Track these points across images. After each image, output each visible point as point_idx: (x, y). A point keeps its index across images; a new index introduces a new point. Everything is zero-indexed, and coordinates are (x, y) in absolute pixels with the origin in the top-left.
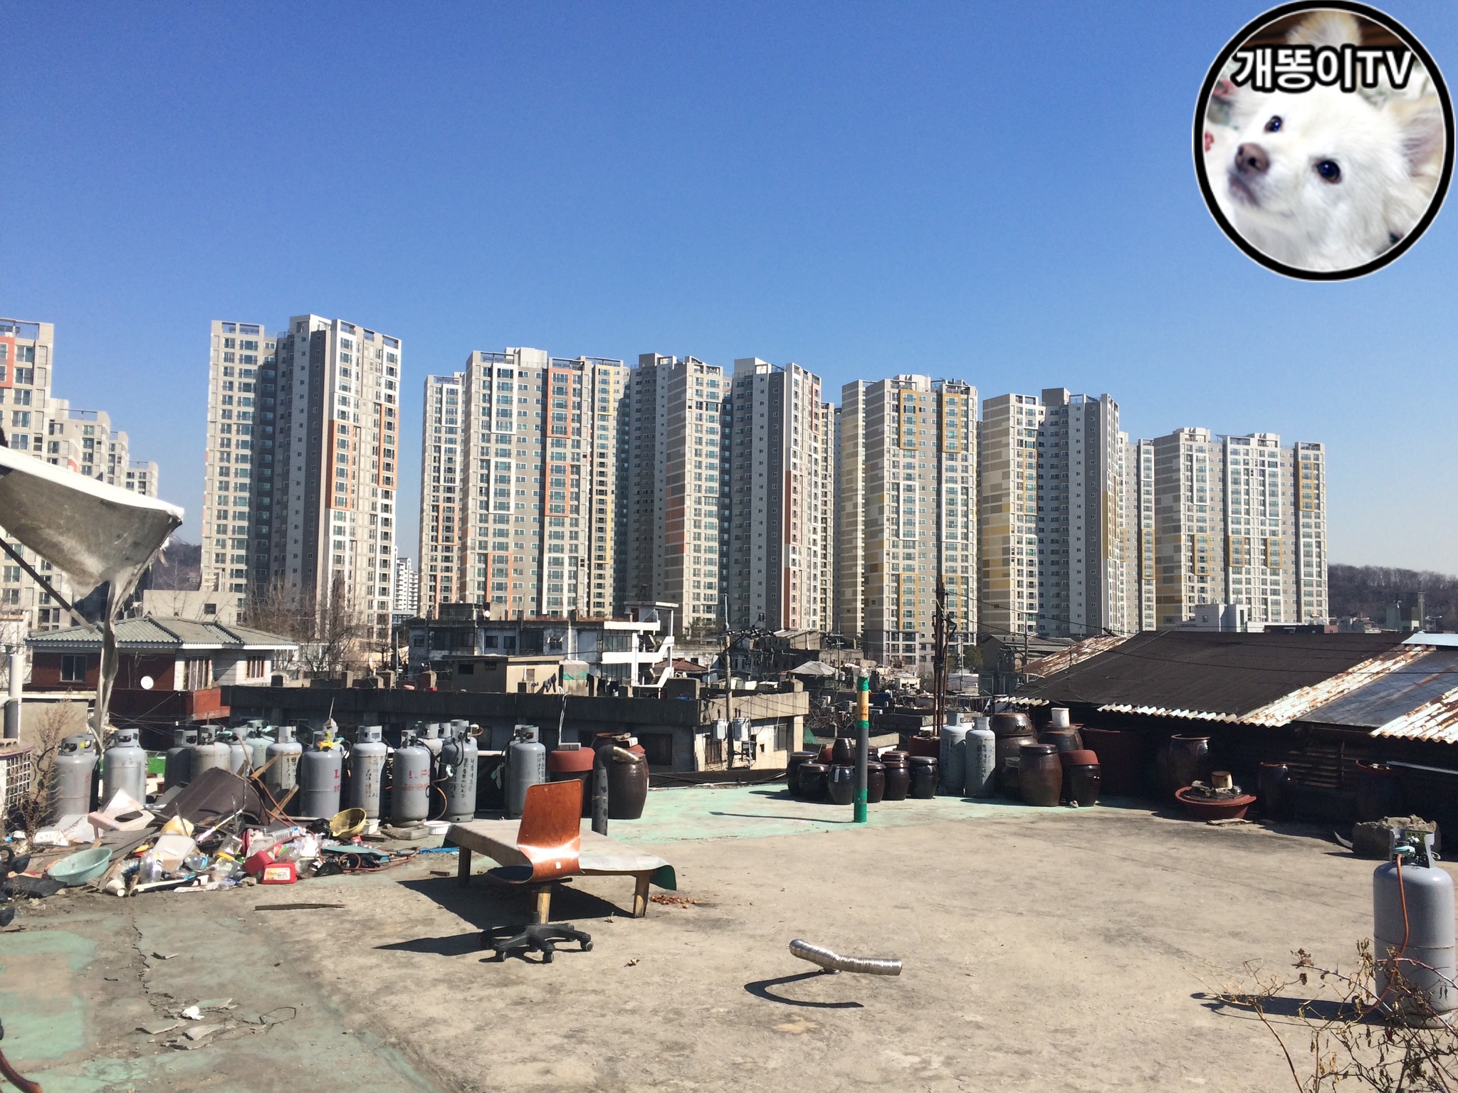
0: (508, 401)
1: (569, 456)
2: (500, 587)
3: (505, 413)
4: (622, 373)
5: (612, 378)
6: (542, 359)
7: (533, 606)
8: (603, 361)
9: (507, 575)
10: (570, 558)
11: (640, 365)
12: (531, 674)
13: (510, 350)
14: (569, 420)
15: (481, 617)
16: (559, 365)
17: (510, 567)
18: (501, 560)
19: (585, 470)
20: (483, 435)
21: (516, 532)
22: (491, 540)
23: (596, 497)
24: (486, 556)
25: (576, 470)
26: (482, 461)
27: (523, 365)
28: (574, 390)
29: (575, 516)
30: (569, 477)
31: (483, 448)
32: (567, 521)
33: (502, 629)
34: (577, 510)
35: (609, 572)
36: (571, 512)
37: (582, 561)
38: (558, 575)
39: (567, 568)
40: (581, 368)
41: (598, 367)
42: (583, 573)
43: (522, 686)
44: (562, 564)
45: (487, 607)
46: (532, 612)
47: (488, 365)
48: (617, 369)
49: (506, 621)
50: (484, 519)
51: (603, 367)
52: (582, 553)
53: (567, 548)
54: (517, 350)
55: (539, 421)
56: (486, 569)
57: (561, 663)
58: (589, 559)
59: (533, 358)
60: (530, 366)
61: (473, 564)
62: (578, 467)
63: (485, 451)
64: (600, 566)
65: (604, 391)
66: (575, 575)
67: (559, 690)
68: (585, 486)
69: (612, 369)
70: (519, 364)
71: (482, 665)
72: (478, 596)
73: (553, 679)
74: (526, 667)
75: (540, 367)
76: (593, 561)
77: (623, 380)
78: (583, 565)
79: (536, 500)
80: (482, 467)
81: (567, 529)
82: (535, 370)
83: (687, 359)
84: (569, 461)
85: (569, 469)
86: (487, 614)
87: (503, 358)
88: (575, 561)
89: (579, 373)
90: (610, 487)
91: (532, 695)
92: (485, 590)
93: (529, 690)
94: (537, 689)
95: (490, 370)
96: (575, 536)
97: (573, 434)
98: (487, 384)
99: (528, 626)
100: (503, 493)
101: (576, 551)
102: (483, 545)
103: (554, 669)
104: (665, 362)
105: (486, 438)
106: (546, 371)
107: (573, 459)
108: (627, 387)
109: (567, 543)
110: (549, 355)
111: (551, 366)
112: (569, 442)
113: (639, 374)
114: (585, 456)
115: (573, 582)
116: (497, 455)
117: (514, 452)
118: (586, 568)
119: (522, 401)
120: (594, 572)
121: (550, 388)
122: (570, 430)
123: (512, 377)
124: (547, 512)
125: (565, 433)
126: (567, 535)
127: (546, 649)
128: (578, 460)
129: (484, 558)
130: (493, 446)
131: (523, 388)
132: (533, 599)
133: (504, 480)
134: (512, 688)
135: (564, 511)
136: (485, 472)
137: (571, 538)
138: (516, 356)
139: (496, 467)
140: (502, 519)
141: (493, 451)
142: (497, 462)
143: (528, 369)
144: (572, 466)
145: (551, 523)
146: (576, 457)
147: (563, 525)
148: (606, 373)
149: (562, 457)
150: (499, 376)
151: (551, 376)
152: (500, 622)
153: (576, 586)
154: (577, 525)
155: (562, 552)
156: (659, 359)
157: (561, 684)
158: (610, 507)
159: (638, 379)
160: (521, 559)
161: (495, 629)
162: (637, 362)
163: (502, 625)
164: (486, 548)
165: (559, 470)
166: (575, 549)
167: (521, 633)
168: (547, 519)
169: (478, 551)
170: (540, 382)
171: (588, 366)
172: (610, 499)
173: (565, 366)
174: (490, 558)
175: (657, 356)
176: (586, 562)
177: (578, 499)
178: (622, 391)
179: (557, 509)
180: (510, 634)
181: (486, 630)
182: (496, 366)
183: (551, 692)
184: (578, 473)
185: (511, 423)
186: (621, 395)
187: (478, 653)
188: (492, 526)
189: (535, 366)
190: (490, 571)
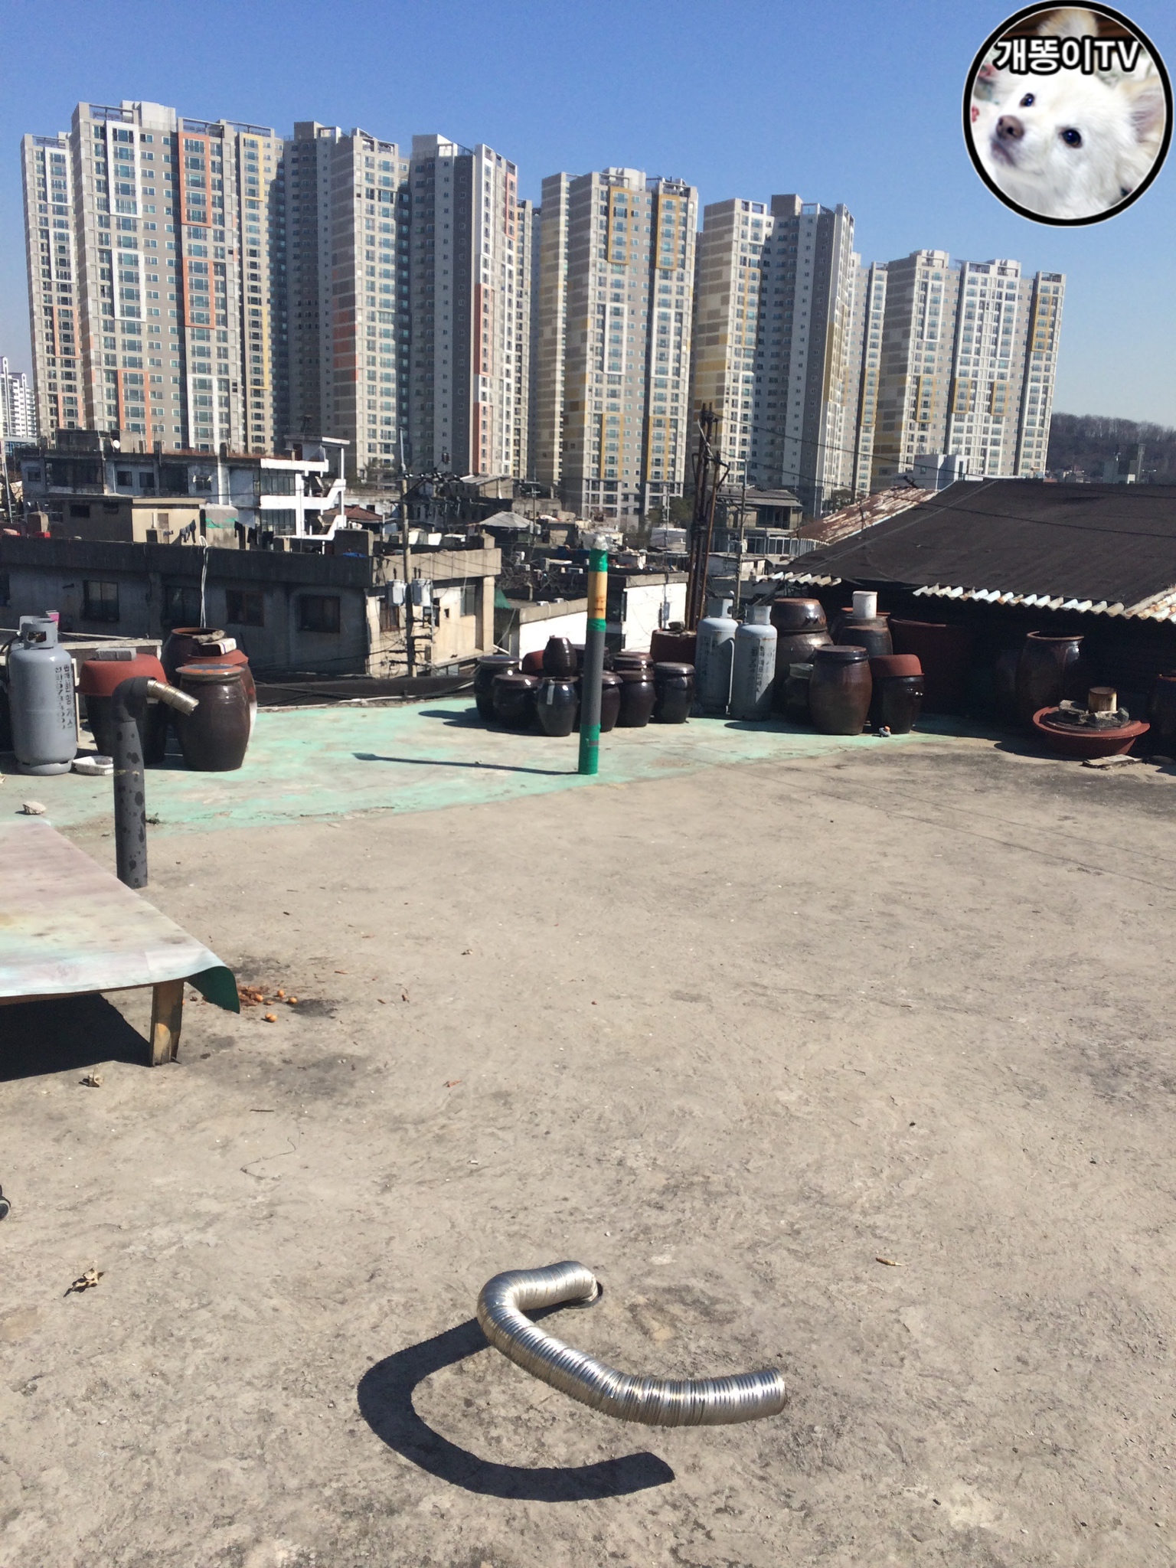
0: (129, 173)
1: (211, 251)
2: (137, 413)
3: (126, 190)
4: (273, 146)
5: (261, 153)
6: (170, 119)
7: (178, 438)
8: (249, 129)
9: (143, 399)
10: (220, 381)
11: (296, 136)
12: (164, 520)
13: (127, 105)
14: (209, 203)
15: (109, 449)
16: (192, 129)
17: (147, 388)
18: (134, 379)
19: (233, 269)
20: (100, 217)
21: (151, 346)
22: (120, 354)
23: (248, 307)
24: (115, 373)
25: (221, 269)
26: (102, 251)
27: (145, 125)
28: (213, 163)
29: (223, 328)
30: (213, 279)
31: (101, 234)
32: (214, 334)
33: (136, 464)
34: (224, 321)
35: (268, 400)
36: (218, 323)
37: (235, 384)
38: (206, 402)
39: (216, 394)
40: (221, 135)
41: (243, 135)
42: (236, 399)
43: (152, 534)
44: (210, 387)
45: (116, 435)
46: (178, 445)
47: (100, 123)
48: (267, 140)
49: (141, 454)
50: (109, 327)
51: (250, 137)
52: (235, 375)
53: (215, 368)
54: (137, 104)
55: (170, 203)
56: (116, 390)
57: (202, 507)
58: (244, 383)
59: (158, 117)
60: (154, 127)
61: (101, 385)
62: (223, 266)
63: (104, 239)
64: (257, 393)
65: (252, 169)
66: (226, 403)
67: (200, 540)
68: (234, 292)
69: (260, 140)
70: (140, 124)
71: (100, 507)
72: (110, 423)
73: (192, 527)
74: (156, 511)
75: (167, 129)
76: (249, 387)
77: (276, 157)
78: (235, 390)
79: (173, 307)
80: (102, 260)
81: (213, 345)
82: (161, 133)
83: (354, 132)
84: (211, 257)
85: (211, 268)
86: (116, 444)
87: (119, 114)
88: (225, 384)
89: (218, 140)
90: (265, 295)
91: (166, 547)
92: (117, 415)
93: (161, 540)
94: (172, 539)
95: (104, 130)
96: (224, 353)
97: (215, 222)
98: (100, 149)
99: (168, 461)
100: (132, 295)
101: (227, 372)
102: (111, 360)
103: (194, 515)
104: (326, 134)
105: (105, 222)
106: (175, 136)
107: (216, 255)
108: (281, 166)
109: (214, 361)
110: (178, 115)
111: (181, 129)
112: (210, 233)
113: (295, 149)
114: (231, 252)
115: (225, 410)
116: (119, 244)
117: (141, 242)
118: (240, 395)
119: (148, 175)
120: (251, 400)
121: (183, 160)
122: (210, 217)
123: (132, 141)
124: (188, 321)
125: (205, 220)
126: (214, 352)
127: (192, 489)
128: (223, 257)
129: (113, 376)
130: (114, 233)
131: (148, 157)
132: (177, 429)
133: (131, 277)
134: (140, 537)
135: (208, 321)
136: (106, 266)
137: (219, 356)
138: (136, 113)
139: (120, 260)
140: (133, 329)
141: (114, 239)
142: (120, 255)
143: (151, 131)
144: (216, 265)
145: (193, 336)
146: (220, 253)
147: (208, 339)
148: (253, 145)
149: (202, 252)
150: (115, 139)
151: (182, 142)
152: (134, 454)
153: (228, 415)
154: (225, 340)
155: (209, 372)
156: (319, 130)
157: (203, 533)
158: (266, 320)
159: (295, 155)
160: (159, 379)
161: (127, 463)
162: (291, 132)
163: (135, 458)
164: (114, 363)
165: (199, 268)
166: (225, 369)
167: (160, 469)
168: (188, 331)
169: (104, 366)
170: (168, 150)
171: (230, 133)
172: (265, 309)
173: (199, 130)
174: (121, 378)
175: (317, 125)
176: (240, 387)
177: (225, 306)
178: (274, 170)
179: (199, 318)
180: (147, 470)
181: (117, 464)
182: (111, 125)
183: (190, 542)
184: (224, 273)
185: (135, 204)
186: (273, 176)
187: (107, 493)
188: (120, 337)
189: (161, 128)
190: (122, 392)
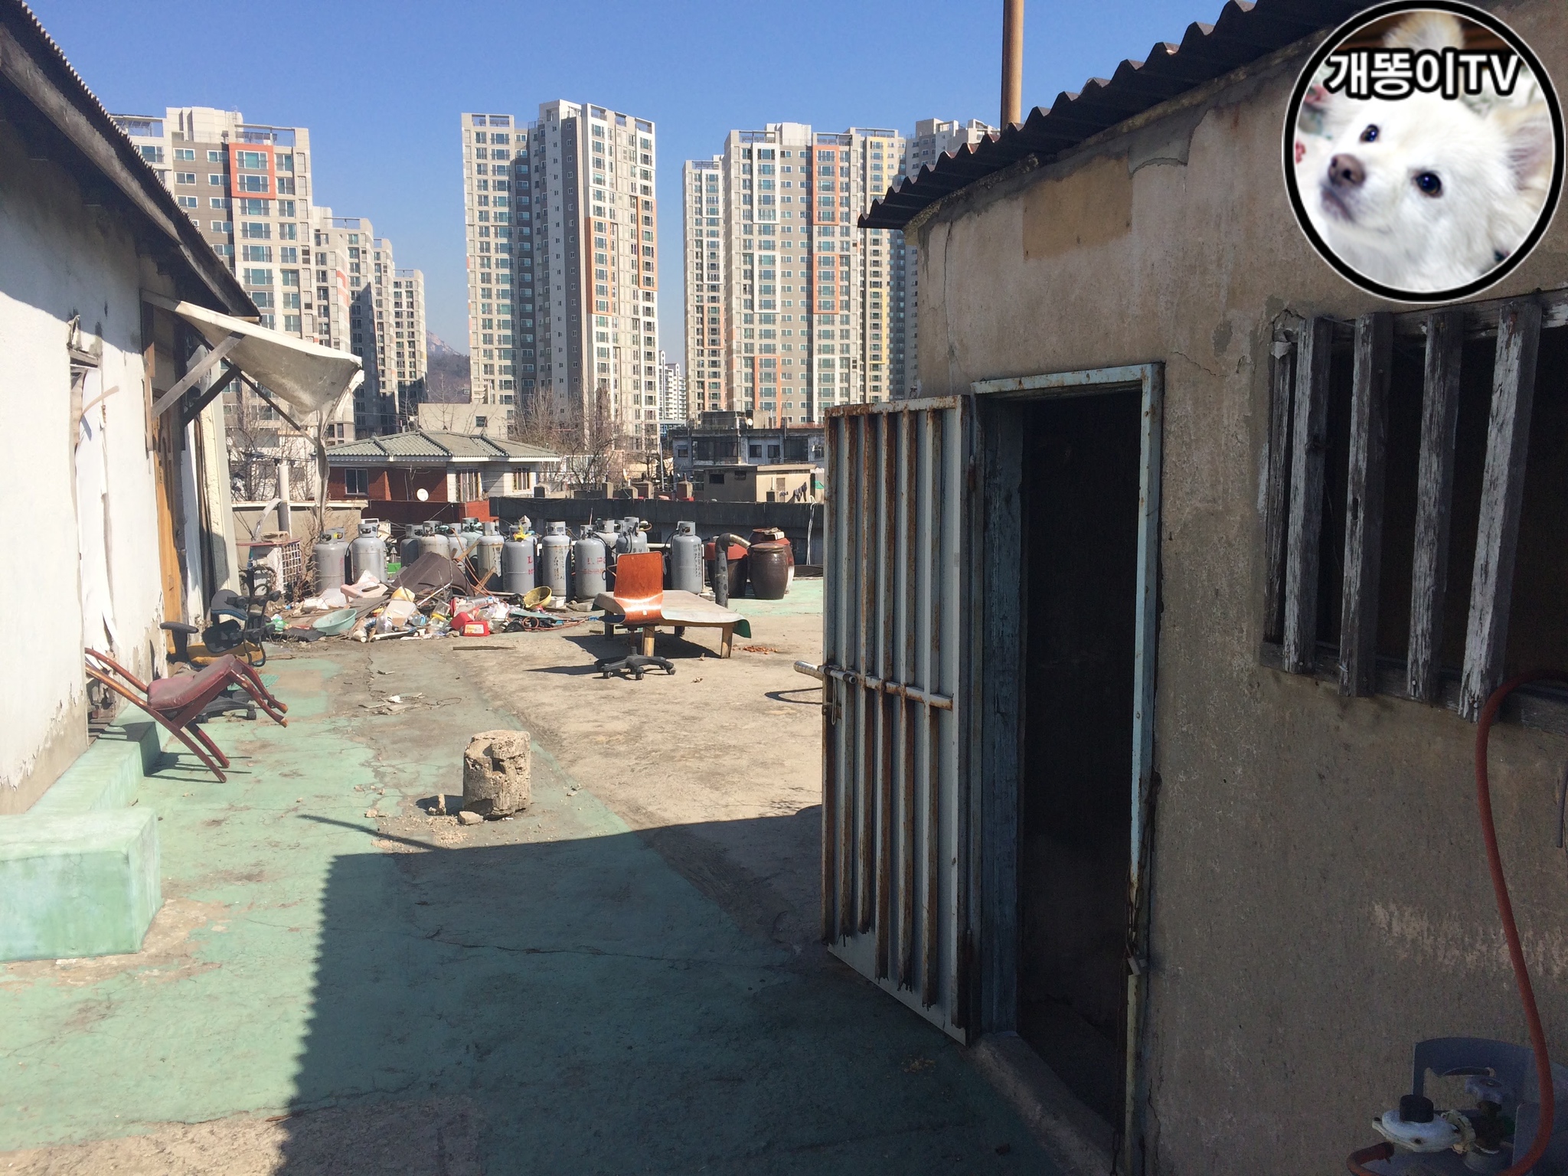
0: (770, 185)
1: (838, 245)
2: (769, 392)
3: (768, 200)
4: (896, 145)
5: (886, 152)
6: (806, 135)
7: (804, 413)
8: (875, 133)
9: (775, 380)
10: (842, 359)
11: (917, 133)
12: (781, 483)
13: (770, 127)
14: (837, 204)
15: (743, 426)
16: (824, 141)
17: (779, 369)
18: (769, 363)
19: (856, 258)
20: (745, 226)
21: (783, 332)
22: (757, 342)
23: (869, 290)
24: (752, 359)
25: (846, 260)
26: (745, 255)
27: (785, 143)
28: (842, 168)
29: (846, 312)
30: (839, 269)
31: (745, 241)
32: (837, 318)
33: (764, 438)
34: (847, 306)
35: (885, 373)
36: (842, 308)
37: (855, 362)
38: (829, 379)
39: (838, 371)
40: (849, 144)
41: (870, 139)
42: (856, 377)
43: (770, 495)
44: (833, 366)
45: (749, 414)
46: (803, 419)
47: (748, 146)
48: (891, 140)
49: (770, 430)
50: (749, 319)
51: (875, 140)
52: (855, 353)
53: (838, 348)
54: (779, 125)
55: (804, 207)
56: (753, 374)
57: (812, 471)
58: (864, 358)
59: (797, 134)
60: (792, 144)
61: (740, 368)
62: (848, 258)
63: (748, 245)
64: (876, 367)
65: (878, 168)
66: (847, 378)
67: (810, 499)
68: (856, 279)
69: (885, 141)
70: (781, 143)
71: (732, 475)
72: (747, 403)
73: (804, 488)
74: (775, 476)
75: (803, 144)
76: (869, 362)
77: (898, 154)
78: (855, 367)
79: (803, 297)
80: (745, 263)
81: (837, 328)
82: (798, 148)
83: (971, 126)
84: (838, 251)
85: (838, 260)
86: (749, 422)
87: (763, 137)
88: (846, 362)
89: (846, 148)
90: (885, 279)
91: (782, 505)
92: (753, 396)
93: (777, 499)
94: (787, 499)
95: (750, 151)
96: (845, 335)
97: (842, 220)
98: (747, 167)
99: (791, 434)
100: (769, 290)
101: (848, 351)
102: (749, 348)
103: (805, 478)
104: (945, 128)
105: (748, 230)
106: (810, 149)
107: (842, 249)
108: (902, 162)
109: (837, 342)
110: (813, 130)
111: (815, 143)
112: (837, 230)
113: (916, 145)
114: (855, 245)
115: (846, 385)
116: (760, 247)
117: (778, 244)
118: (859, 371)
119: (786, 185)
120: (870, 374)
121: (816, 168)
122: (838, 215)
123: (773, 158)
124: (816, 309)
125: (833, 219)
126: (838, 333)
127: (811, 457)
128: (848, 250)
129: (751, 362)
130: (756, 238)
131: (786, 170)
132: (803, 404)
133: (769, 275)
134: (761, 498)
135: (833, 307)
136: (749, 267)
137: (842, 337)
138: (778, 133)
139: (760, 261)
140: (768, 319)
141: (756, 243)
142: (760, 256)
143: (790, 147)
144: (841, 257)
145: (819, 321)
146: (845, 246)
147: (833, 322)
148: (879, 146)
149: (830, 247)
150: (759, 158)
151: (816, 154)
152: (764, 430)
153: (848, 390)
154: (848, 323)
155: (833, 353)
156: (939, 125)
157: (813, 493)
158: (885, 301)
159: (916, 150)
160: (789, 361)
161: (759, 438)
162: (913, 131)
163: (764, 433)
164: (752, 351)
165: (827, 261)
166: (846, 349)
167: (784, 441)
168: (816, 318)
169: (744, 354)
170: (803, 162)
171: (857, 140)
172: (885, 291)
173: (830, 142)
174: (757, 362)
175: (936, 121)
176: (860, 362)
177: (848, 293)
178: (897, 166)
179: (826, 305)
180: (773, 442)
181: (749, 438)
182: (757, 146)
183: (802, 501)
184: (848, 264)
185: (774, 211)
186: (895, 172)
187: (740, 463)
188: (757, 327)
189: (798, 144)
190: (757, 376)
